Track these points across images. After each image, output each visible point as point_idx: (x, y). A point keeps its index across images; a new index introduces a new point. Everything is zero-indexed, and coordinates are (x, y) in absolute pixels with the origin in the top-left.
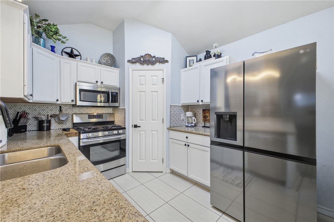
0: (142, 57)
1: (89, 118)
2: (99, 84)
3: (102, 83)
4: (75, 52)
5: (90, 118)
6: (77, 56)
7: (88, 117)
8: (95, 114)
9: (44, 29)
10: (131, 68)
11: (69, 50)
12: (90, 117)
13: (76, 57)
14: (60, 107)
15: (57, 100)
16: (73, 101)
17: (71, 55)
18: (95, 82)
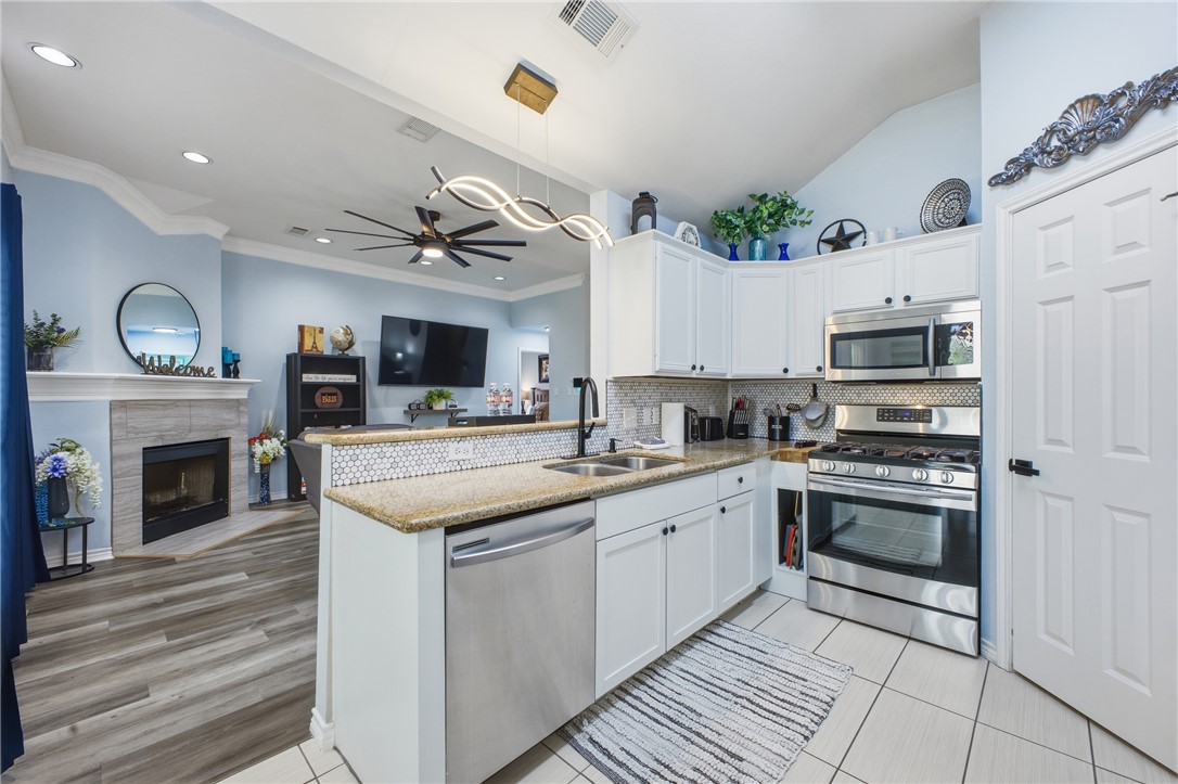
0: (1051, 131)
1: (878, 420)
2: (899, 304)
3: (907, 299)
4: (850, 229)
5: (883, 420)
6: (854, 236)
7: (878, 416)
8: (919, 407)
9: (748, 222)
10: (1004, 208)
11: (832, 233)
12: (883, 416)
13: (852, 244)
14: (815, 386)
15: (786, 371)
16: (819, 369)
17: (841, 242)
18: (884, 303)
